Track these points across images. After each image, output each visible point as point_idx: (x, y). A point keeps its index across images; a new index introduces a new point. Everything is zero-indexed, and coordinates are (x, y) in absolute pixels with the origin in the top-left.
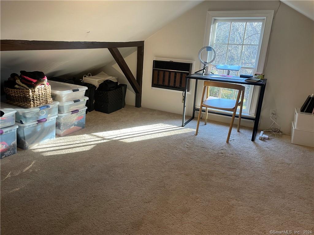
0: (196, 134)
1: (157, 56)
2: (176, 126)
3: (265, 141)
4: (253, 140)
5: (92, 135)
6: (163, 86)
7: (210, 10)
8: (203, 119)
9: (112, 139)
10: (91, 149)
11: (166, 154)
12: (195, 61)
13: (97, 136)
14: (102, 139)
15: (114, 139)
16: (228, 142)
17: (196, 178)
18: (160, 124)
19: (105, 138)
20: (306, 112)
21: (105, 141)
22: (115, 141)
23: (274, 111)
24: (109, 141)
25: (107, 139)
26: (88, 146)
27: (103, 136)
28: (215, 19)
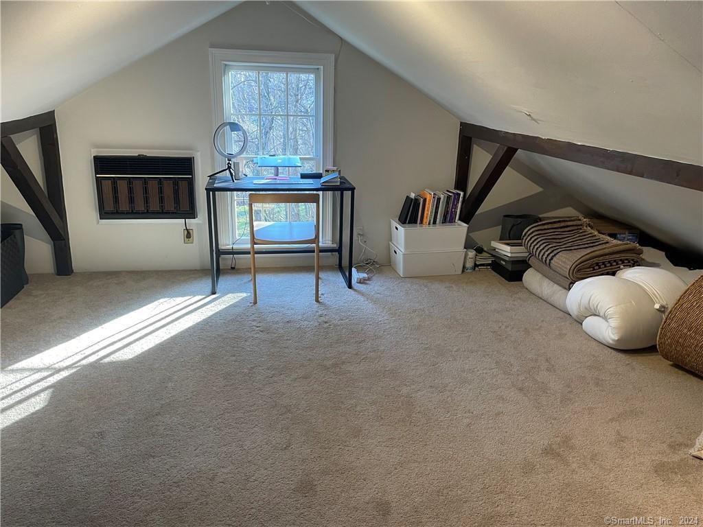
0: (255, 303)
1: (97, 146)
2: (200, 297)
3: (366, 284)
4: (350, 286)
5: (13, 371)
6: (117, 213)
7: (213, 46)
8: (239, 269)
9: (79, 364)
10: (49, 402)
11: (234, 356)
12: (198, 151)
13: (32, 369)
14: (53, 371)
15: (84, 362)
16: (317, 301)
17: (324, 377)
18: (161, 300)
19: (57, 366)
20: (409, 223)
21: (64, 374)
22: (91, 365)
23: (360, 229)
24: (75, 370)
25: (67, 368)
26: (33, 400)
27: (48, 365)
28: (226, 65)
